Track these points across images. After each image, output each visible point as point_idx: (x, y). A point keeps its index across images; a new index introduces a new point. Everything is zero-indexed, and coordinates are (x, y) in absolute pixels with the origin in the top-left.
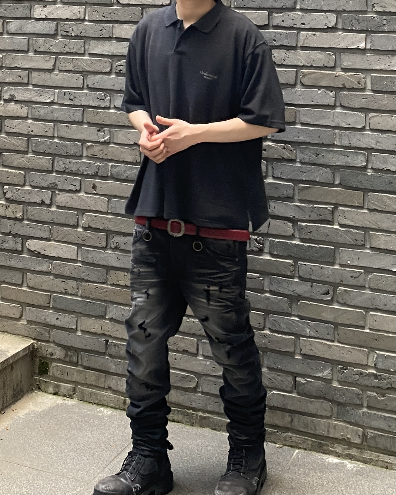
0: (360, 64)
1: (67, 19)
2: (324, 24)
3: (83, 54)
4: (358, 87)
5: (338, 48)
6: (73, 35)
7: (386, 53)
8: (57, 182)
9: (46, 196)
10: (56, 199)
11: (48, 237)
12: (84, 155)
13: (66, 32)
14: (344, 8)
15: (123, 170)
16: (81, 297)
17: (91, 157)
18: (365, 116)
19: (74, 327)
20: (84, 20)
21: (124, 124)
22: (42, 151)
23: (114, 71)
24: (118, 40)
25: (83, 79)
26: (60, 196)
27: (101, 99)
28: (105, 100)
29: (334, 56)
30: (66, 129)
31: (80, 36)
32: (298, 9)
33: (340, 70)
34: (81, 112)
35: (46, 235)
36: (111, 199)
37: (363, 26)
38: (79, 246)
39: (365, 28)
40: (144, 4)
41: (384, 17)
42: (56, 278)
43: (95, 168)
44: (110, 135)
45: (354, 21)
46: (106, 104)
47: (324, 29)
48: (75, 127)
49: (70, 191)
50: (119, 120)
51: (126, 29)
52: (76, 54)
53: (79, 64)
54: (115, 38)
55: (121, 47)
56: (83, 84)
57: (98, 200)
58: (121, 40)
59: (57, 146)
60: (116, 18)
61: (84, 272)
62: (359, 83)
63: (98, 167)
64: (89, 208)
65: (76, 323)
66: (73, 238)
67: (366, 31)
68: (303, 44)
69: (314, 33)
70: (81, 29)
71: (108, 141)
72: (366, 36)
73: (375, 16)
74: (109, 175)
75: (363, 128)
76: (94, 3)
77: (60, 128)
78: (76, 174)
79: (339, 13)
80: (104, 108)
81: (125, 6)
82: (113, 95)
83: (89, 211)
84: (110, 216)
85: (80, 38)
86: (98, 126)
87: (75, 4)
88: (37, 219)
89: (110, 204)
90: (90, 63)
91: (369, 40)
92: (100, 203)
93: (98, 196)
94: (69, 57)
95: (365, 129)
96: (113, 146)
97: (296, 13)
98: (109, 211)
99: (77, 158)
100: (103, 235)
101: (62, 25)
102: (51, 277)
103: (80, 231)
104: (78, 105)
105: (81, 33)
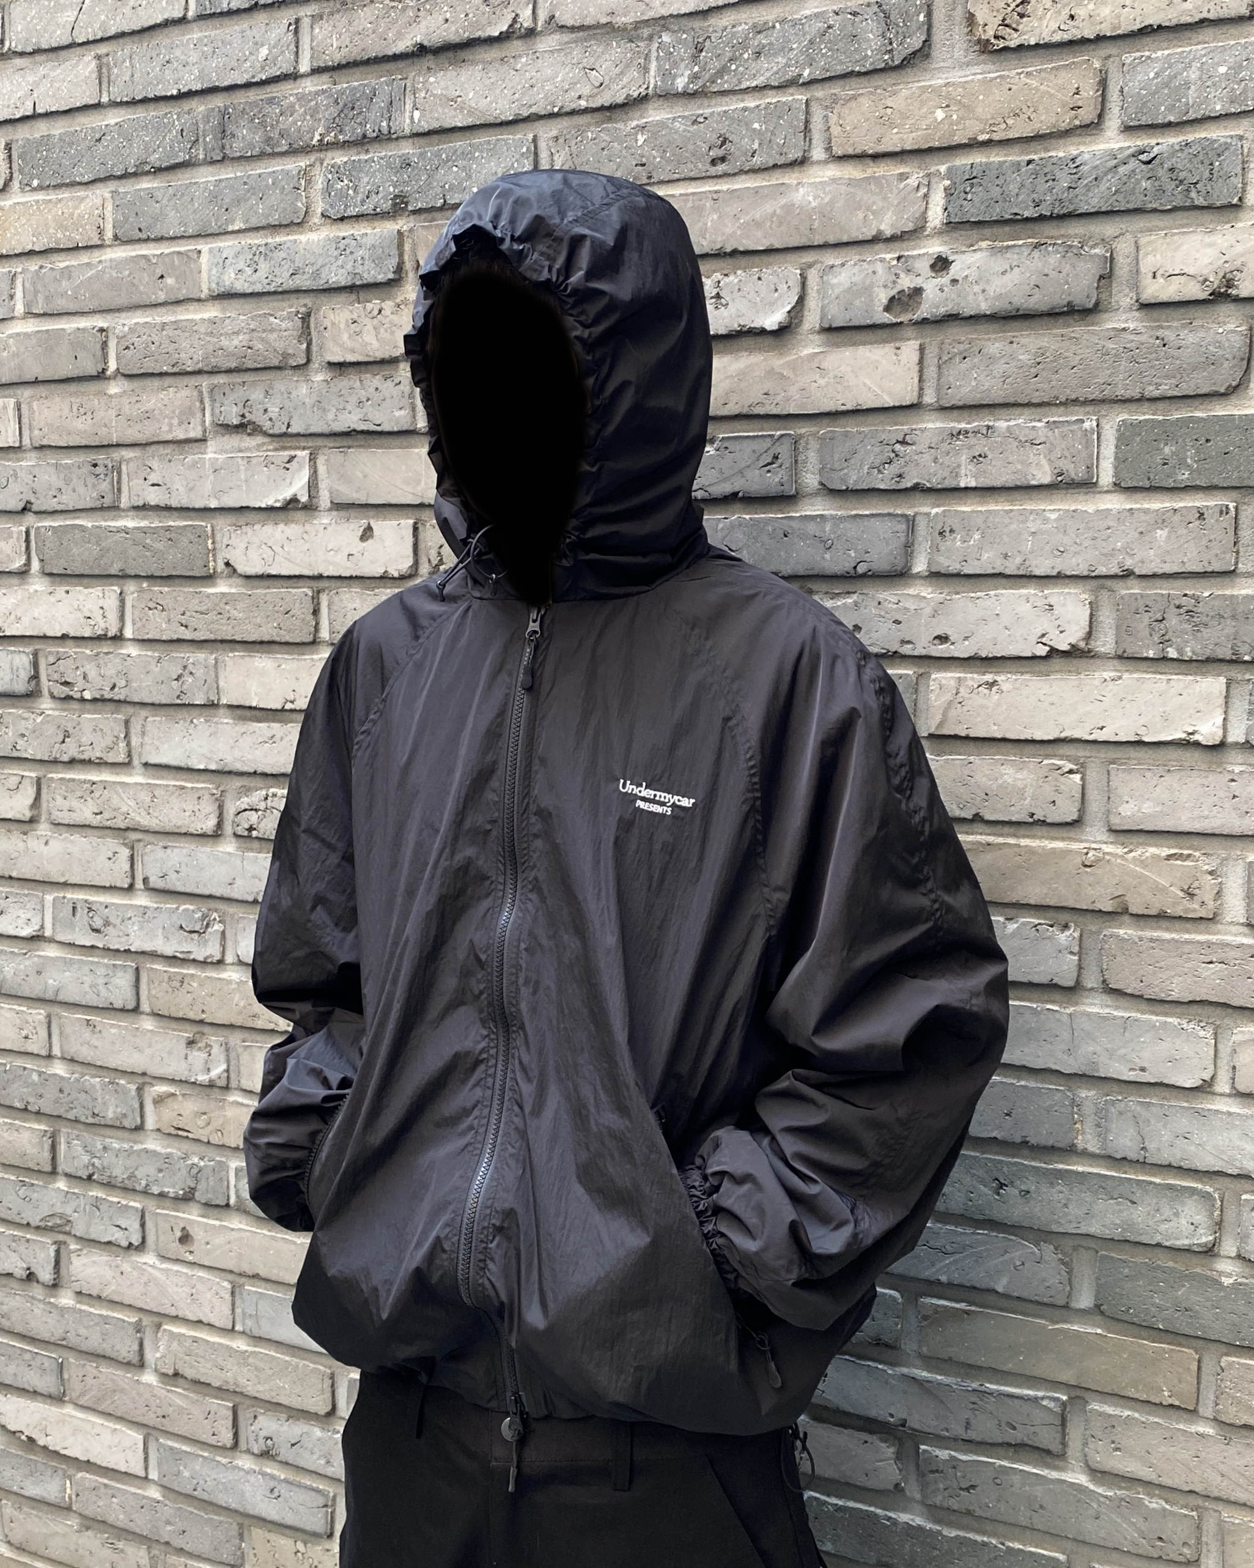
0: (1196, 813)
1: (65, 637)
2: (1035, 639)
3: (127, 765)
4: (1187, 910)
5: (1095, 742)
6: (87, 695)
8: (68, 1210)
9: (42, 1255)
10: (72, 1268)
11: (52, 1390)
12: (150, 1123)
13: (66, 683)
14: (1129, 563)
17: (169, 1134)
18: (1215, 1037)
20: (118, 638)
21: (270, 1026)
22: (18, 1105)
23: (228, 829)
24: (239, 712)
25: (132, 858)
26: (84, 1260)
27: (191, 932)
28: (207, 936)
29: (1077, 778)
30: (87, 1034)
31: (111, 700)
32: (918, 576)
33: (1104, 837)
34: (130, 976)
35: (46, 1383)
36: (241, 1285)
37: (1215, 641)
38: (150, 1431)
39: (1225, 652)
40: (320, 577)
42: (88, 1528)
43: (184, 1172)
44: (228, 1061)
45: (1173, 621)
46: (212, 950)
47: (1033, 657)
48: (112, 1026)
49: (110, 1245)
51: (262, 672)
52: (101, 764)
53: (115, 801)
54: (231, 706)
55: (248, 740)
56: (133, 877)
57: (199, 1286)
58: (248, 713)
59: (61, 1091)
60: (226, 631)
61: (168, 1523)
62: (1192, 895)
63: (194, 1171)
64: (173, 1312)
66: (132, 1406)
67: (1231, 662)
68: (941, 724)
69: (989, 677)
70: (113, 672)
71: (223, 1083)
72: (1228, 686)
74: (232, 1201)
75: (1205, 1088)
76: (150, 577)
77: (68, 1030)
78: (127, 1190)
79: (1103, 587)
80: (204, 963)
81: (256, 583)
82: (232, 915)
83: (176, 1319)
84: (240, 1344)
85: (110, 706)
86: (187, 1026)
87: (86, 581)
88: (19, 1329)
89: (238, 1302)
90: (148, 799)
91: (1240, 706)
92: (209, 1295)
93: (201, 1273)
94: (82, 777)
95: (1214, 1094)
96: (240, 1100)
97: (911, 591)
98: (238, 1328)
99: (126, 1135)
100: (222, 1407)
101: (52, 659)
102: (74, 1522)
103: (150, 1385)
104: (118, 951)
105: (113, 687)
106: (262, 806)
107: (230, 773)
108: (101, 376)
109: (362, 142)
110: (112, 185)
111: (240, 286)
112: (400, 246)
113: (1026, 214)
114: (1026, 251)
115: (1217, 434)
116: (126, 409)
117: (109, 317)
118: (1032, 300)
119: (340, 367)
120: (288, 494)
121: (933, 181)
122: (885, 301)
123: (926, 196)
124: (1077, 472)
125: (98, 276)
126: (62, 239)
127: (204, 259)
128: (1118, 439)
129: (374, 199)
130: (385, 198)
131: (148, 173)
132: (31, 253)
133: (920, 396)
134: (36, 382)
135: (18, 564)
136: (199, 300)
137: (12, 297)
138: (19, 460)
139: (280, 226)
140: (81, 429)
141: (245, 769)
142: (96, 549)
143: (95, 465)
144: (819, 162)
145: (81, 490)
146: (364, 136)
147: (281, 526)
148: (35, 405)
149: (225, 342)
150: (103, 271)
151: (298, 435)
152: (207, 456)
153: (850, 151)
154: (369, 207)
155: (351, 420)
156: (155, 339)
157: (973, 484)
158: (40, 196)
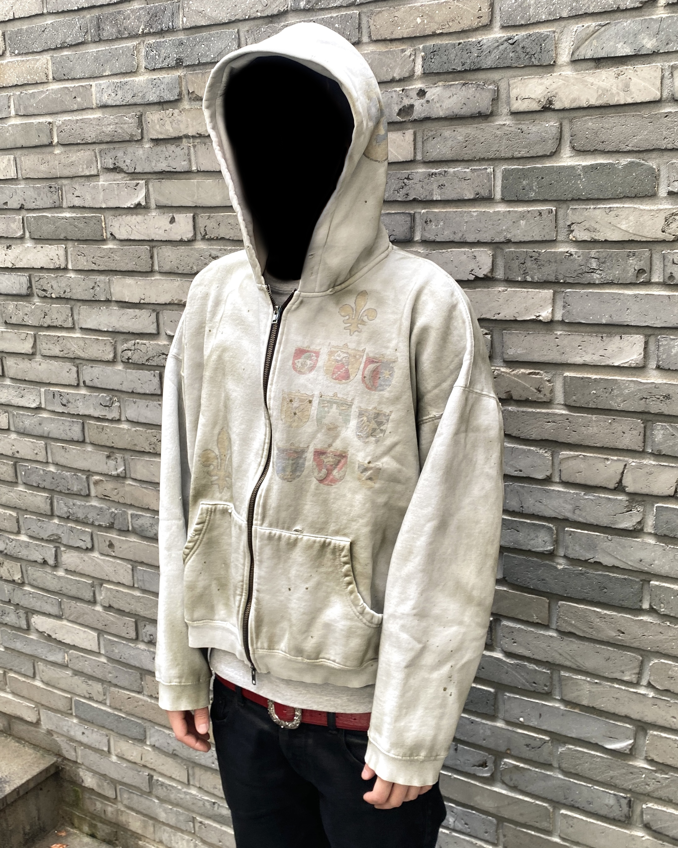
0: (541, 353)
1: (42, 268)
2: (468, 272)
3: (72, 329)
4: (538, 398)
5: (496, 320)
6: (53, 296)
7: (596, 329)
8: (59, 532)
9: (49, 553)
10: (62, 558)
11: (57, 613)
12: (93, 493)
13: (44, 290)
14: (509, 236)
15: (148, 523)
16: (110, 707)
17: (101, 498)
18: (552, 455)
19: (106, 749)
20: (66, 269)
21: (143, 450)
22: (35, 484)
23: (119, 359)
24: (121, 304)
25: (78, 372)
26: (67, 555)
27: (105, 406)
28: (112, 408)
29: (489, 337)
30: (63, 452)
31: (64, 298)
32: (417, 242)
33: (502, 364)
34: (80, 426)
35: (54, 610)
36: (136, 567)
37: (548, 272)
38: (100, 632)
39: (552, 278)
40: (152, 240)
41: (593, 253)
42: (76, 675)
43: (109, 515)
44: (125, 465)
45: (529, 264)
46: (114, 414)
47: (469, 281)
48: (73, 449)
49: (78, 548)
50: (136, 442)
51: (130, 286)
52: (61, 328)
53: (69, 345)
54: (117, 302)
55: (125, 317)
56: (79, 380)
57: (118, 567)
58: (125, 305)
59: (53, 478)
60: (112, 266)
61: (110, 673)
62: (540, 391)
63: (113, 515)
64: (107, 579)
65: (107, 743)
66: (91, 620)
67: (555, 283)
70: (64, 285)
71: (123, 475)
72: (554, 294)
73: (573, 250)
74: (130, 528)
75: (548, 480)
76: (78, 240)
77: (54, 451)
78: (84, 523)
79: (498, 247)
80: (112, 421)
81: (125, 243)
82: (123, 399)
83: (109, 582)
84: (137, 593)
85: (65, 301)
86: (106, 449)
87: (50, 242)
88: (41, 586)
89: (135, 574)
90: (83, 344)
91: (560, 303)
92: (122, 571)
93: (118, 561)
94: (53, 334)
95: (552, 482)
96: (131, 483)
97: (414, 249)
98: (136, 586)
99: (83, 498)
100: (130, 621)
101: (37, 279)
102: (69, 673)
103: (99, 611)
104: (74, 414)
105: (65, 292)
106: (133, 348)
107: (118, 332)
108: (50, 145)
109: (161, 33)
110: (51, 53)
111: (110, 102)
112: (180, 83)
113: (459, 69)
114: (459, 87)
115: (547, 174)
116: (63, 161)
117: (54, 116)
118: (463, 110)
119: (156, 141)
120: (136, 201)
121: (417, 52)
122: (397, 111)
123: (414, 60)
124: (485, 193)
125: (46, 97)
126: (29, 78)
127: (93, 89)
128: (503, 177)
129: (168, 60)
130: (172, 60)
131: (66, 47)
132: (16, 86)
133: (415, 156)
134: (22, 148)
135: (19, 234)
136: (92, 108)
137: (9, 107)
138: (17, 185)
139: (127, 73)
140: (43, 170)
141: (125, 331)
142: (53, 227)
143: (51, 187)
144: (366, 43)
145: (45, 199)
146: (162, 30)
147: (134, 216)
148: (23, 158)
149: (104, 129)
150: (49, 95)
151: (139, 173)
152: (100, 183)
153: (380, 38)
154: (165, 64)
155: (162, 166)
156: (74, 127)
157: (439, 199)
158: (19, 58)
